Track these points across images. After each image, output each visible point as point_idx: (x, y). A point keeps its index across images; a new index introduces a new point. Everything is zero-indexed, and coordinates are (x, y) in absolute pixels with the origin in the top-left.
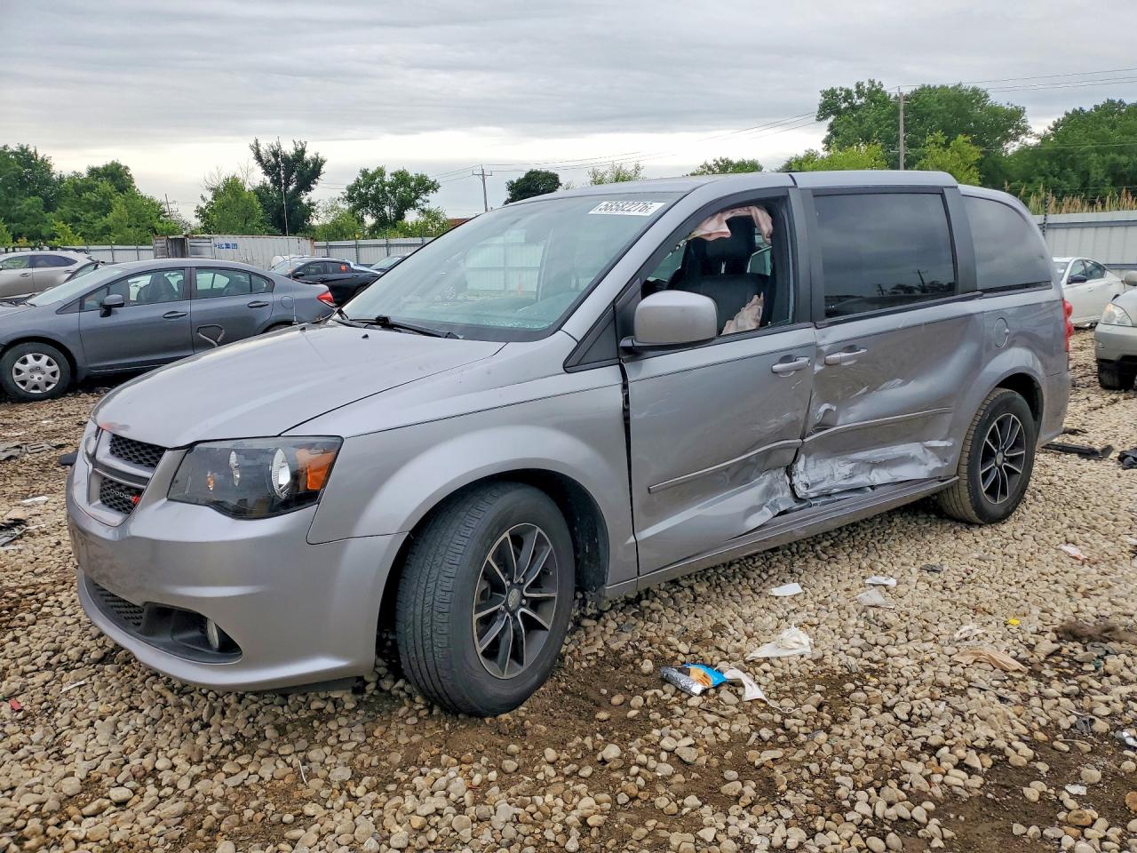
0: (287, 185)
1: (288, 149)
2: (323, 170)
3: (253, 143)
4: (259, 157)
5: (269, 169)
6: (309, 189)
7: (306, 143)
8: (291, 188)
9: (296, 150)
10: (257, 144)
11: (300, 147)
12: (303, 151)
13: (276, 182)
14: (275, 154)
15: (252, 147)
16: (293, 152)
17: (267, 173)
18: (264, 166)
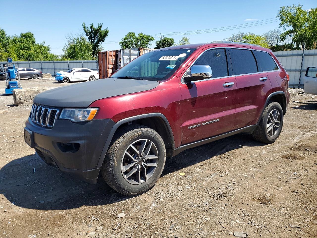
0: (94, 39)
2: (108, 34)
4: (84, 29)
6: (103, 41)
7: (102, 24)
8: (96, 40)
9: (99, 26)
12: (101, 27)
15: (83, 25)
16: (98, 27)
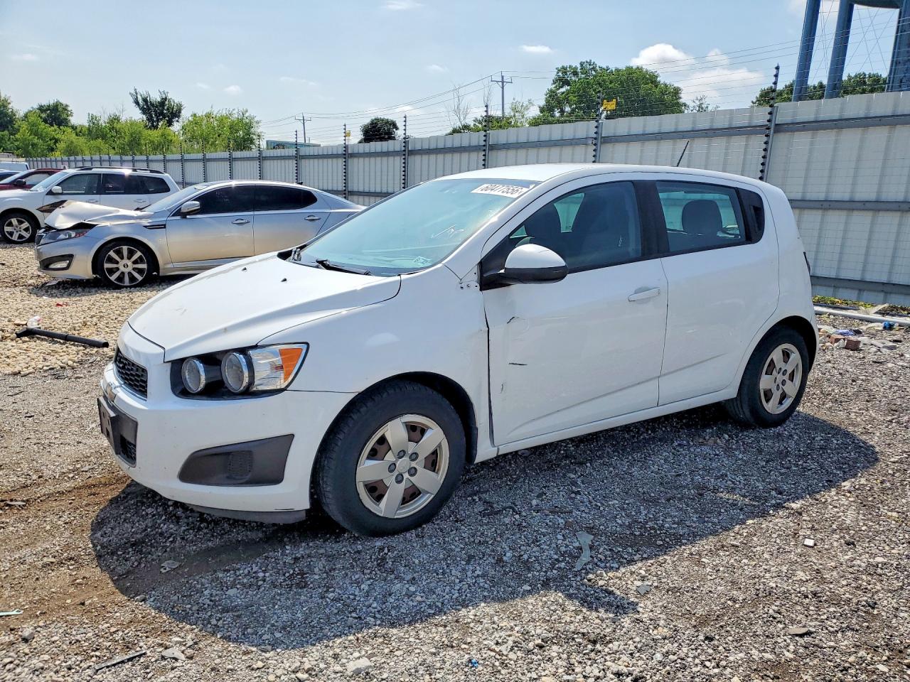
1: (155, 97)
3: (133, 92)
5: (144, 111)
10: (136, 93)
11: (164, 96)
13: (150, 119)
14: (145, 100)
17: (144, 113)
18: (140, 109)
